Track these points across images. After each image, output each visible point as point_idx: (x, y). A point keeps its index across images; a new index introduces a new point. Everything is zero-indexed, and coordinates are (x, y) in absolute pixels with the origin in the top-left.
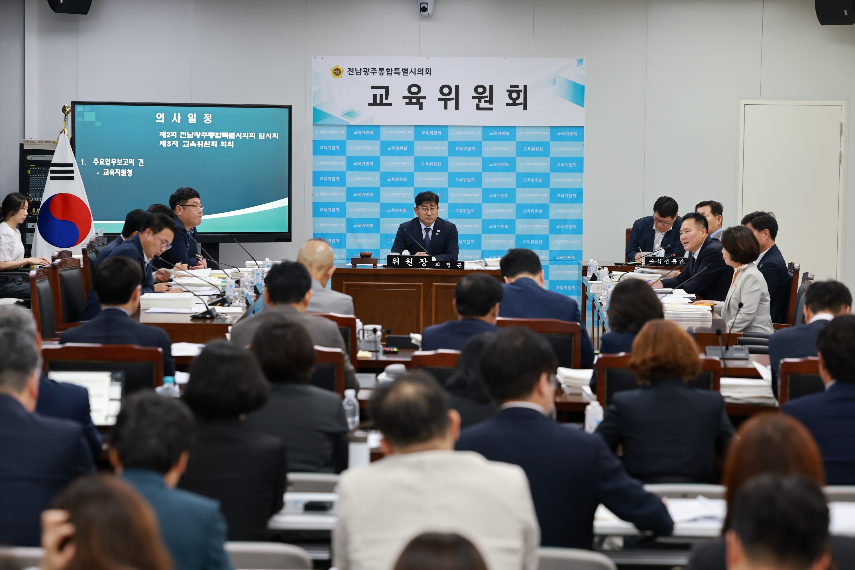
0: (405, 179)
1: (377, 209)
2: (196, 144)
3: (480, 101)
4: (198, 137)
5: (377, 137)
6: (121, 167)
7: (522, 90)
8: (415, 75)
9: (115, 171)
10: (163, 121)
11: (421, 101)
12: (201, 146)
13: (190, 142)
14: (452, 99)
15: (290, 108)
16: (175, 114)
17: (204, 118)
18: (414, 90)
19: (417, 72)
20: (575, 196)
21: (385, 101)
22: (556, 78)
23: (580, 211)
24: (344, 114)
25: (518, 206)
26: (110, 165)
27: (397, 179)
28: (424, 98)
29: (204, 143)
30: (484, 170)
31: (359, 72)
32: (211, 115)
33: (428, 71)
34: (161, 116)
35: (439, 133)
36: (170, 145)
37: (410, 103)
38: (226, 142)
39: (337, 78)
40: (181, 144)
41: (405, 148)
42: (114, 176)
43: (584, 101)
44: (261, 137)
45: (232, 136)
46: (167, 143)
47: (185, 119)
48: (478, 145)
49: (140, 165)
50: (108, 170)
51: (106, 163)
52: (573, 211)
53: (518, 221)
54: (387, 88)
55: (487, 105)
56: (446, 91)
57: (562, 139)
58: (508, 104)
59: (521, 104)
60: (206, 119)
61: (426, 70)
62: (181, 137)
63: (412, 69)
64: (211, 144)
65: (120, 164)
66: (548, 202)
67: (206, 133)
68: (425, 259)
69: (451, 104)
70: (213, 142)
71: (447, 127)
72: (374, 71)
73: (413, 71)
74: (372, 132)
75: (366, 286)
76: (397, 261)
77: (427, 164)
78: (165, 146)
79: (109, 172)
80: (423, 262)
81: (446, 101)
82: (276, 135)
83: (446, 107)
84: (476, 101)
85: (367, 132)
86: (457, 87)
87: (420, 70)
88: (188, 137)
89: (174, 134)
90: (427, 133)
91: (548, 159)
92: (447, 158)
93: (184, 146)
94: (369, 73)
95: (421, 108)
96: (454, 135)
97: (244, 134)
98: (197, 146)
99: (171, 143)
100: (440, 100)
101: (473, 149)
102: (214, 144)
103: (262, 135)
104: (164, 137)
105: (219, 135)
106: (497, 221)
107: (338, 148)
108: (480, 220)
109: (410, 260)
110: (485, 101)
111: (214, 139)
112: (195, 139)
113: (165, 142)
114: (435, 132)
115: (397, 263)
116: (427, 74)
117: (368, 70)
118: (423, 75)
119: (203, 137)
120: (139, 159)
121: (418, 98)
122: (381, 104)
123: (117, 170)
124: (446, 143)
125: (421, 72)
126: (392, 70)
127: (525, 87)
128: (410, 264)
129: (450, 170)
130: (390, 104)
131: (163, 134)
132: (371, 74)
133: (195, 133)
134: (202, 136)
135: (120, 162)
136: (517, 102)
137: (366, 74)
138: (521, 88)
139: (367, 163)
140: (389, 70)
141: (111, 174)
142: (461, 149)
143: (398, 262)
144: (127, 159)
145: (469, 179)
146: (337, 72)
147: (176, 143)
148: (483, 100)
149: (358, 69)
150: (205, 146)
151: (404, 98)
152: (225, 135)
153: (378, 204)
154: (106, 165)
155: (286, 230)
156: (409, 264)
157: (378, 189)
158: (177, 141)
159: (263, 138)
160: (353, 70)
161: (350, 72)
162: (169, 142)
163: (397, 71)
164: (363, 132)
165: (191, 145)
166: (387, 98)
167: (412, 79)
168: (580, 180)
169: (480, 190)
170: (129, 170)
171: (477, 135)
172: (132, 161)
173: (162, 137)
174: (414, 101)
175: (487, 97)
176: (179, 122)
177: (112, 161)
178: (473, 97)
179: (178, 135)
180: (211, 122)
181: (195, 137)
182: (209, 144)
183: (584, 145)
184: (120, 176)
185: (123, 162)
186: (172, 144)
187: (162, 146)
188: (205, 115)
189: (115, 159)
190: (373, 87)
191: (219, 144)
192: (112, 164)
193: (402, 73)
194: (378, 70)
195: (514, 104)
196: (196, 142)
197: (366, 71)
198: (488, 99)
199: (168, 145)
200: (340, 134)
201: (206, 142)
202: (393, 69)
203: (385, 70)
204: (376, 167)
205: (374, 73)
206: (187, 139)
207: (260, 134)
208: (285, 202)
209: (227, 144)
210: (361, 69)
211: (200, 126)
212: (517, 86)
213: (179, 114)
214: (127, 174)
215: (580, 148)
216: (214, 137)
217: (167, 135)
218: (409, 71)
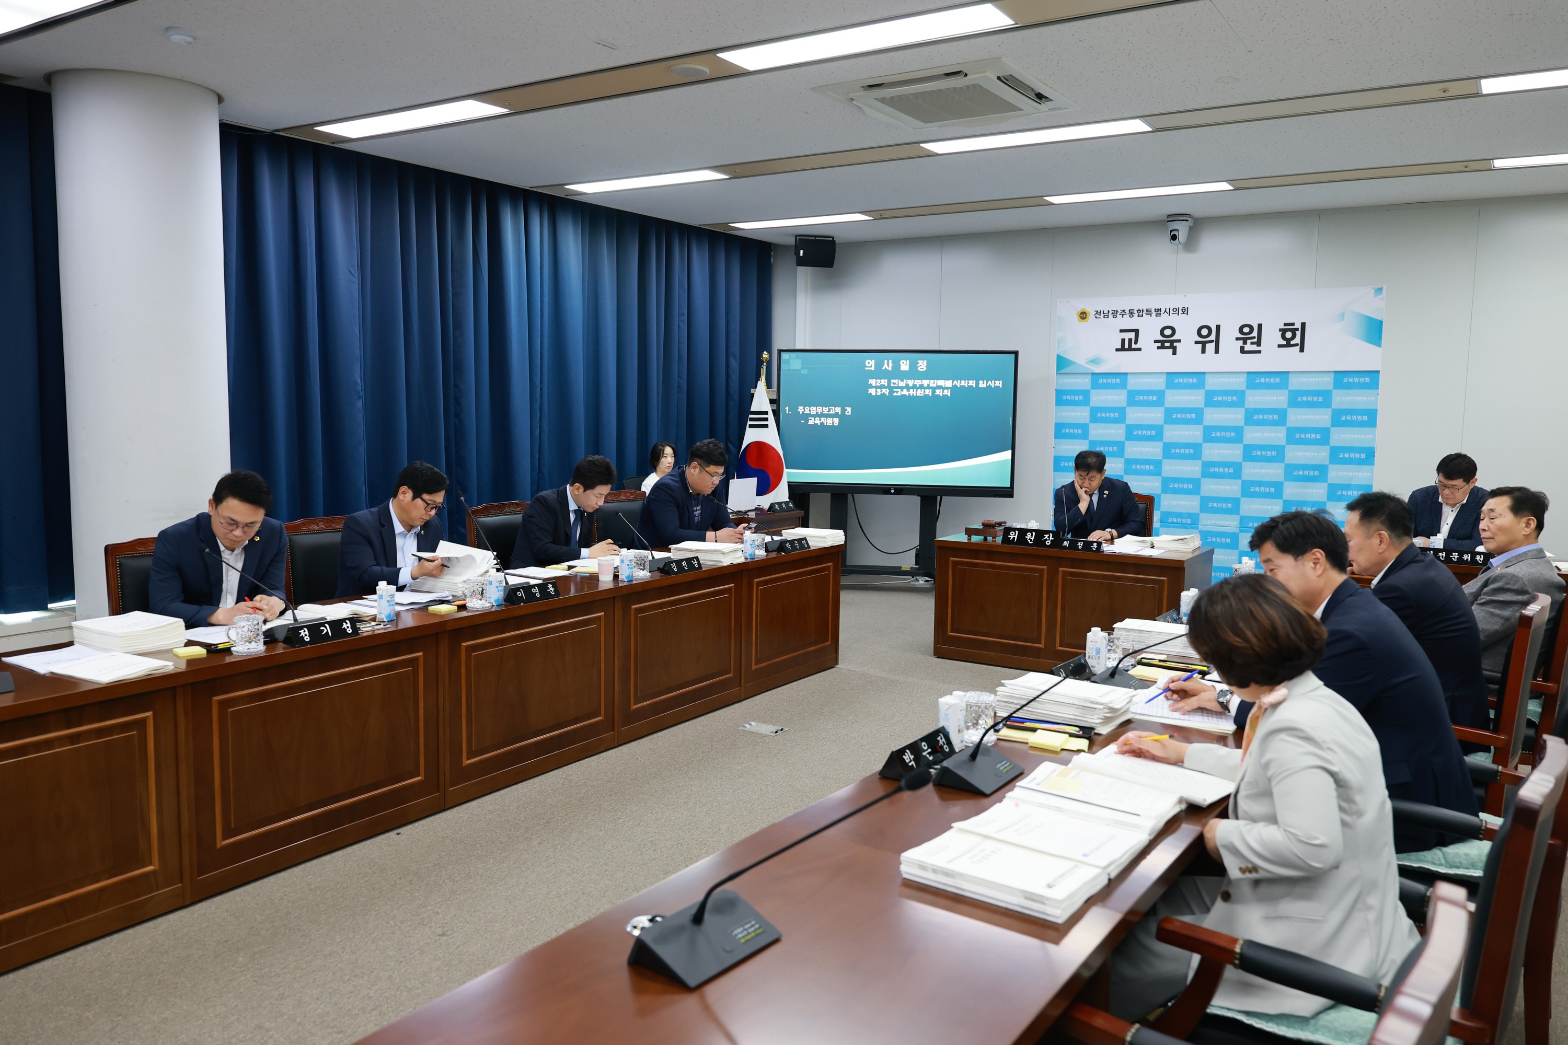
0: (1153, 433)
1: (1120, 465)
2: (908, 392)
3: (1245, 343)
4: (911, 385)
5: (1123, 385)
6: (827, 416)
7: (1298, 329)
8: (1169, 315)
9: (820, 420)
10: (873, 369)
11: (1175, 344)
12: (913, 394)
13: (902, 391)
14: (1212, 341)
15: (1016, 353)
16: (886, 361)
17: (918, 365)
18: (1168, 332)
19: (1171, 312)
20: (1363, 456)
21: (1134, 346)
22: (1344, 313)
23: (1369, 474)
24: (1090, 361)
25: (1287, 466)
26: (815, 413)
27: (1144, 432)
28: (1179, 341)
29: (917, 391)
30: (1246, 424)
31: (1107, 314)
32: (925, 361)
33: (1185, 311)
34: (870, 363)
35: (1195, 380)
36: (880, 394)
37: (1162, 347)
38: (941, 390)
39: (1083, 323)
40: (891, 392)
41: (1155, 398)
42: (819, 424)
43: (1381, 339)
44: (982, 385)
45: (949, 384)
46: (876, 392)
47: (896, 366)
48: (1241, 395)
49: (846, 414)
50: (813, 418)
51: (812, 412)
52: (1360, 474)
53: (1286, 484)
54: (1137, 332)
55: (1254, 347)
56: (1205, 332)
57: (1350, 386)
58: (1280, 346)
59: (1297, 345)
60: (921, 366)
61: (1182, 309)
62: (892, 385)
63: (1166, 309)
64: (924, 392)
65: (825, 413)
66: (1327, 462)
67: (920, 381)
68: (1051, 535)
69: (1210, 347)
70: (927, 391)
71: (1204, 373)
72: (1123, 313)
73: (1168, 311)
74: (1118, 381)
75: (976, 565)
76: (1015, 535)
77: (1179, 416)
78: (874, 394)
79: (815, 420)
80: (1048, 539)
81: (1204, 344)
82: (999, 383)
83: (1203, 351)
84: (1241, 343)
85: (1113, 380)
86: (1218, 327)
87: (1175, 310)
88: (900, 385)
89: (884, 382)
90: (1181, 381)
91: (1329, 411)
92: (1202, 409)
93: (895, 394)
94: (1118, 315)
95: (1174, 353)
96: (1211, 383)
97: (963, 382)
98: (909, 394)
99: (881, 391)
100: (1196, 342)
101: (1235, 398)
102: (928, 392)
103: (983, 383)
104: (874, 385)
105: (934, 383)
106: (1260, 484)
107: (1081, 398)
108: (1239, 482)
109: (1032, 536)
110: (1252, 343)
111: (928, 387)
112: (907, 387)
113: (874, 390)
114: (1190, 380)
115: (1014, 538)
116: (1184, 313)
117: (1117, 312)
118: (1178, 315)
119: (916, 385)
120: (846, 408)
121: (1172, 342)
122: (1130, 349)
123: (822, 419)
124: (1202, 392)
125: (1177, 312)
126: (1143, 311)
127: (1303, 325)
128: (1031, 540)
129: (1206, 423)
130: (1139, 349)
131: (872, 382)
132: (1119, 316)
133: (907, 380)
134: (915, 383)
135: (826, 411)
136: (1292, 342)
137: (1115, 316)
138: (1298, 326)
139: (1112, 415)
140: (1140, 311)
141: (816, 422)
142: (1220, 398)
143: (1016, 537)
144: (833, 408)
145: (1228, 434)
146: (1083, 315)
147: (886, 391)
148: (1249, 342)
149: (1106, 312)
150: (918, 395)
151: (1156, 341)
152: (941, 383)
153: (1122, 460)
154: (812, 413)
155: (1008, 485)
156: (1029, 541)
157: (1123, 443)
158: (888, 389)
159: (984, 386)
160: (1100, 313)
161: (1097, 315)
162: (879, 390)
163: (1149, 312)
164: (1109, 381)
165: (903, 393)
166: (1136, 343)
167: (1165, 320)
168: (1371, 436)
169: (1241, 446)
170: (835, 419)
171: (1240, 383)
172: (838, 410)
173: (871, 385)
174: (1167, 344)
175: (1254, 338)
176: (890, 369)
177: (818, 409)
178: (1237, 339)
179: (889, 383)
180: (925, 369)
181: (907, 385)
182: (923, 392)
183: (1378, 394)
184: (825, 424)
185: (829, 411)
186: (882, 393)
187: (871, 394)
188: (918, 361)
189: (821, 408)
190: (1121, 331)
191: (934, 392)
192: (817, 413)
193: (1154, 314)
194: (1127, 312)
195: (1288, 345)
196: (908, 390)
197: (1115, 313)
198: (1255, 340)
199: (877, 393)
200: (1083, 383)
201: (919, 390)
202: (1145, 310)
203: (1136, 312)
204: (1121, 419)
205: (1123, 315)
206: (898, 387)
207: (981, 382)
208: (1008, 454)
209: (943, 392)
210: (1109, 312)
211: (913, 373)
212: (1293, 324)
213: (890, 361)
214: (833, 423)
215: (1374, 398)
216: (928, 385)
217: (876, 383)
218: (1163, 311)
